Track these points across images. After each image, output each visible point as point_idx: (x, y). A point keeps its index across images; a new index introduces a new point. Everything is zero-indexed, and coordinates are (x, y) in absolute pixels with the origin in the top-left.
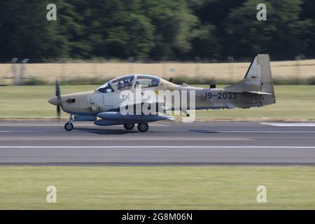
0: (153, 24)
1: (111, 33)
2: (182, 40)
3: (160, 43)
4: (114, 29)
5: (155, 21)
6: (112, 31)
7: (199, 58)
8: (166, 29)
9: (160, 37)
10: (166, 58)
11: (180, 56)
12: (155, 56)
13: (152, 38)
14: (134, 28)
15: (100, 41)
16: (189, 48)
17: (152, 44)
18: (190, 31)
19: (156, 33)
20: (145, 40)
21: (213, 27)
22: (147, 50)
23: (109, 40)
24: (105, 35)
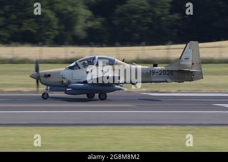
0: (57, 17)
1: (25, 24)
2: (79, 29)
3: (63, 32)
4: (27, 21)
5: (59, 14)
6: (26, 22)
7: (93, 43)
8: (67, 20)
9: (62, 27)
10: (67, 43)
11: (78, 42)
12: (58, 42)
13: (56, 27)
14: (42, 20)
15: (16, 29)
16: (85, 35)
17: (57, 33)
18: (86, 22)
19: (59, 24)
20: (51, 29)
21: (103, 19)
22: (52, 37)
23: (23, 29)
24: (20, 25)
